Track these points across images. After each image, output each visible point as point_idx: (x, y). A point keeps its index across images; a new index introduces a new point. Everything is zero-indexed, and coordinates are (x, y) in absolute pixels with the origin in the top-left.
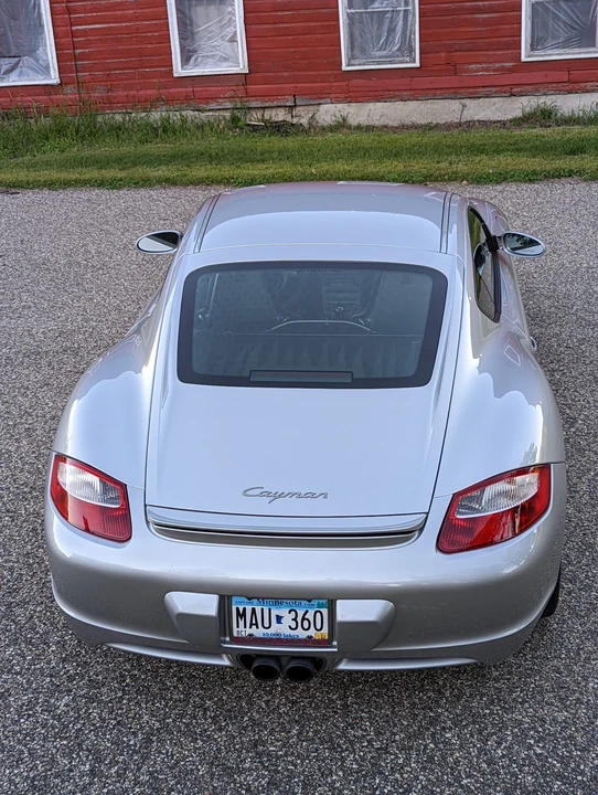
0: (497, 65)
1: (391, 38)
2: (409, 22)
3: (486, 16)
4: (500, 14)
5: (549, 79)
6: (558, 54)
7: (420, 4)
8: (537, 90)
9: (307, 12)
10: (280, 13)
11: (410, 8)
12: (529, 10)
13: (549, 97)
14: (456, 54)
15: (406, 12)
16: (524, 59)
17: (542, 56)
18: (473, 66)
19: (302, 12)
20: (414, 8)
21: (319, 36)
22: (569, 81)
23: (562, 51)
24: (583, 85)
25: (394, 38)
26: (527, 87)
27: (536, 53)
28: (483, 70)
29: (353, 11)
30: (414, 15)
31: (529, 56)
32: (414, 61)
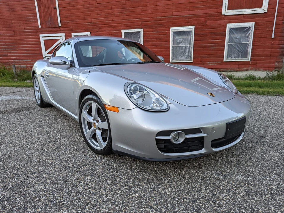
0: (216, 62)
1: (185, 54)
2: (190, 49)
3: (214, 48)
4: (218, 48)
5: (232, 67)
6: (235, 60)
7: (194, 44)
8: (228, 70)
9: (161, 46)
10: (153, 46)
11: (191, 45)
12: (227, 46)
13: (231, 72)
14: (204, 59)
15: (190, 46)
16: (224, 60)
17: (230, 60)
18: (209, 62)
19: (159, 46)
20: (192, 45)
21: (164, 53)
22: (238, 68)
23: (237, 59)
24: (242, 69)
25: (186, 54)
26: (225, 69)
27: (228, 59)
28: (212, 64)
29: (174, 46)
30: (192, 47)
31: (226, 60)
32: (191, 61)
